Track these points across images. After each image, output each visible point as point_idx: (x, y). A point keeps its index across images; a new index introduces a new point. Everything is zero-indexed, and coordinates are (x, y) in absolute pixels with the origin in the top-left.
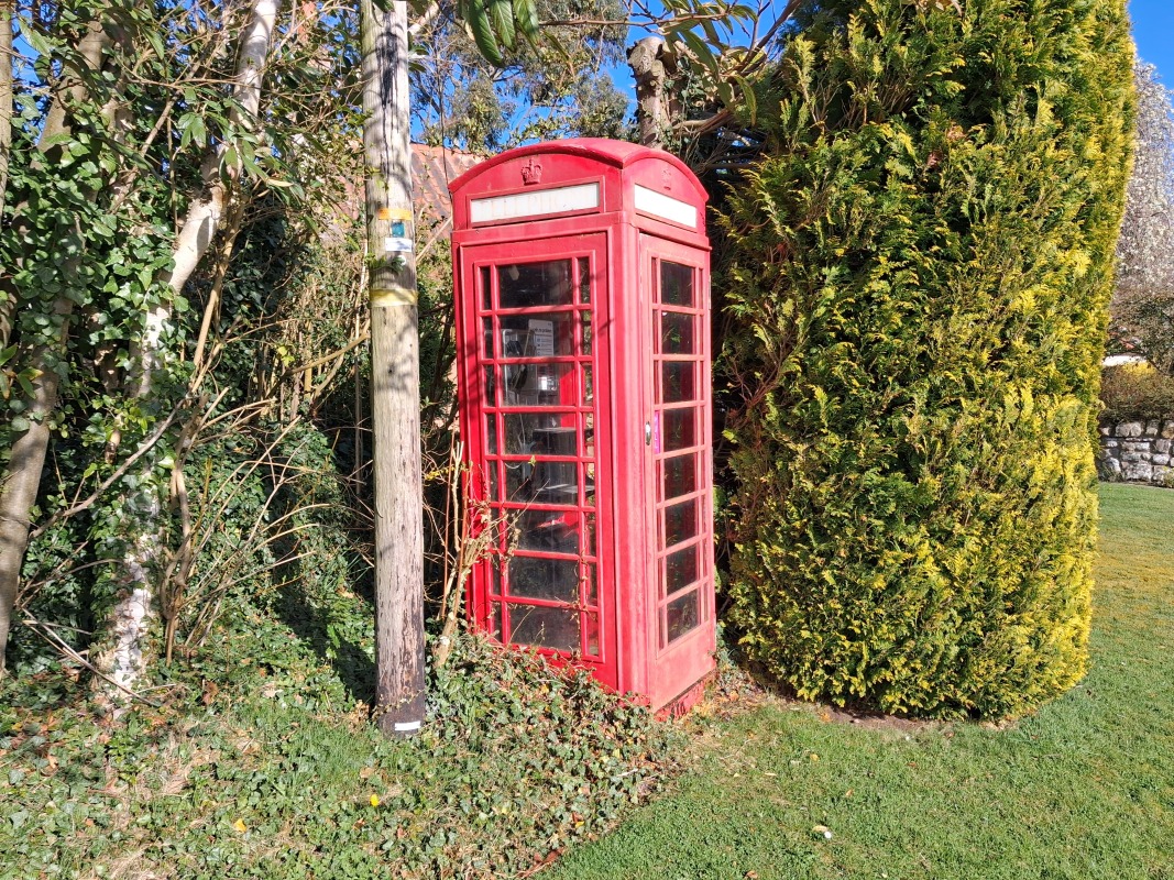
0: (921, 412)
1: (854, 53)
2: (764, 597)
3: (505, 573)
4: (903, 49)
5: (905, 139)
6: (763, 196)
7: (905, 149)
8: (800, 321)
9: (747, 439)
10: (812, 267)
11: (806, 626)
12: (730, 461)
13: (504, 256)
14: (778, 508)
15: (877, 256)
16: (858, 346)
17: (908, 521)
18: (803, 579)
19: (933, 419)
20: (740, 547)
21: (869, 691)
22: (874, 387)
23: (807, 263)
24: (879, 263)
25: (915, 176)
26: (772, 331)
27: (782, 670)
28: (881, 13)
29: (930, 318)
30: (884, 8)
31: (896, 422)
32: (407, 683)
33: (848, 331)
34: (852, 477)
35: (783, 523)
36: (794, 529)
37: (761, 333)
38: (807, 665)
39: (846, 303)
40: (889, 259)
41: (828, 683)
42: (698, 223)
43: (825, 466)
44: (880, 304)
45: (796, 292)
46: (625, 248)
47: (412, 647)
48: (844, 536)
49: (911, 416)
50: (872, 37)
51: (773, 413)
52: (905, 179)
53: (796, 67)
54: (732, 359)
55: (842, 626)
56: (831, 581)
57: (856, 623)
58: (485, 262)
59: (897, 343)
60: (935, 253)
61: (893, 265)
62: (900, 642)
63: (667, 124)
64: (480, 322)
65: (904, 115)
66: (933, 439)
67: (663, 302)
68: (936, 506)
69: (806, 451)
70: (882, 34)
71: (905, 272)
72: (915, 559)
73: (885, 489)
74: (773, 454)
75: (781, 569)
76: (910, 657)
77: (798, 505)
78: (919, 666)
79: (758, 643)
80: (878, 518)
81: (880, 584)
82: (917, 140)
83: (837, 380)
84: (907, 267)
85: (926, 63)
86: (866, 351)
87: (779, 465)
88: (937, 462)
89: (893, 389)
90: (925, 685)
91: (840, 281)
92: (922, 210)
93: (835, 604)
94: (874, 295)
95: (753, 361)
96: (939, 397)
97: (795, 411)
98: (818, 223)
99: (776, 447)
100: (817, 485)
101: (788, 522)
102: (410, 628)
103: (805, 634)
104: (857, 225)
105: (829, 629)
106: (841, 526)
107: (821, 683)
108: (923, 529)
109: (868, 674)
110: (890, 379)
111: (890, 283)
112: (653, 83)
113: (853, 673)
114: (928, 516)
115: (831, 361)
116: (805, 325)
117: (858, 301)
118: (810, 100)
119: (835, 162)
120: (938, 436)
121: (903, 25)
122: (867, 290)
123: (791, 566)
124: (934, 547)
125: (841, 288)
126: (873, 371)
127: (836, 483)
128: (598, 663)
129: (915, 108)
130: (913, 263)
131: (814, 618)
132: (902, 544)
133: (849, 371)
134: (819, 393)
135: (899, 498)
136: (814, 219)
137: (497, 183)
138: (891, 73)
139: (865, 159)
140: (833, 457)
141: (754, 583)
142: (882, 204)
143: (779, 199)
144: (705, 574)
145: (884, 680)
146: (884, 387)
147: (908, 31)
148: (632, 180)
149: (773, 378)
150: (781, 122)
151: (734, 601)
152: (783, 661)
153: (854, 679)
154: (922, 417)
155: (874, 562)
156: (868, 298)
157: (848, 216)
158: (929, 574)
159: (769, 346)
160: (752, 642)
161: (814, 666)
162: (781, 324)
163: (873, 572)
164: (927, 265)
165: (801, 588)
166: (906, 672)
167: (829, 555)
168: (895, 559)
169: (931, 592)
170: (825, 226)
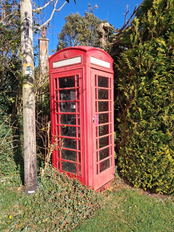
0: (167, 115)
1: (149, 20)
2: (126, 161)
3: (60, 153)
4: (163, 17)
5: (163, 42)
6: (126, 59)
7: (163, 45)
8: (136, 91)
9: (123, 121)
10: (138, 77)
11: (136, 169)
12: (119, 126)
13: (60, 76)
14: (130, 139)
15: (155, 73)
16: (150, 97)
17: (163, 143)
18: (136, 157)
19: (170, 117)
20: (121, 148)
21: (152, 187)
22: (154, 108)
23: (137, 76)
24: (156, 75)
25: (166, 52)
26: (129, 93)
27: (131, 179)
28: (156, 9)
29: (170, 90)
30: (157, 7)
31: (160, 117)
32: (31, 181)
33: (147, 93)
34: (149, 131)
35: (131, 142)
36: (134, 144)
37: (126, 94)
38: (137, 179)
39: (147, 86)
40: (158, 74)
41: (142, 184)
42: (110, 67)
43: (142, 129)
44: (156, 86)
45: (134, 84)
46: (87, 72)
47: (32, 172)
48: (146, 147)
49: (164, 116)
50: (154, 15)
51: (129, 114)
52: (163, 53)
53: (134, 25)
54: (119, 101)
55: (145, 170)
56: (143, 158)
57: (149, 170)
58: (56, 77)
59: (160, 96)
60: (171, 72)
61: (159, 76)
62: (161, 175)
63: (106, 44)
64: (55, 92)
65: (163, 36)
66: (170, 122)
67: (98, 86)
68: (171, 140)
69: (137, 124)
70: (157, 14)
71: (163, 78)
72: (165, 154)
73: (157, 135)
74: (129, 125)
75: (131, 154)
76: (163, 180)
77: (135, 138)
78: (166, 182)
79: (125, 172)
80: (155, 142)
81: (155, 160)
82: (167, 42)
83: (145, 106)
84: (163, 76)
85: (169, 21)
86: (152, 98)
87: (130, 128)
88: (171, 128)
89: (159, 109)
90: (168, 187)
91: (146, 81)
92: (168, 61)
93: (144, 164)
94: (154, 84)
95: (124, 101)
96: (172, 111)
97: (134, 114)
98: (140, 66)
99: (130, 123)
100: (140, 133)
101: (133, 142)
102: (32, 168)
103: (136, 171)
104: (149, 65)
105: (142, 171)
106: (146, 144)
107: (140, 184)
108: (167, 146)
109: (152, 182)
110: (158, 106)
111: (159, 81)
112: (102, 34)
113: (148, 182)
114: (169, 143)
115: (143, 101)
116: (137, 92)
117: (150, 86)
118: (138, 34)
119: (144, 49)
120: (171, 121)
121: (162, 11)
122: (152, 83)
123: (133, 154)
124: (170, 151)
125: (146, 82)
126: (154, 104)
127: (144, 133)
128: (81, 177)
129: (166, 34)
130: (165, 75)
131: (139, 167)
132: (161, 150)
133: (148, 104)
134: (140, 110)
135: (161, 138)
136: (139, 65)
137: (59, 58)
138: (159, 25)
139: (152, 48)
140: (144, 126)
141: (124, 157)
142: (156, 60)
143: (130, 60)
144: (111, 154)
145: (156, 185)
146: (157, 108)
147: (164, 13)
148: (90, 55)
149: (129, 105)
150: (130, 40)
151: (120, 161)
152: (131, 177)
153: (148, 184)
154: (167, 116)
155: (154, 154)
156: (153, 85)
157: (147, 64)
158: (169, 158)
159: (128, 98)
160: (123, 172)
161: (138, 179)
162: (131, 92)
163: (154, 157)
164: (168, 75)
165: (135, 160)
166: (162, 183)
167: (142, 152)
168: (159, 154)
169: (169, 163)
170: (142, 66)
